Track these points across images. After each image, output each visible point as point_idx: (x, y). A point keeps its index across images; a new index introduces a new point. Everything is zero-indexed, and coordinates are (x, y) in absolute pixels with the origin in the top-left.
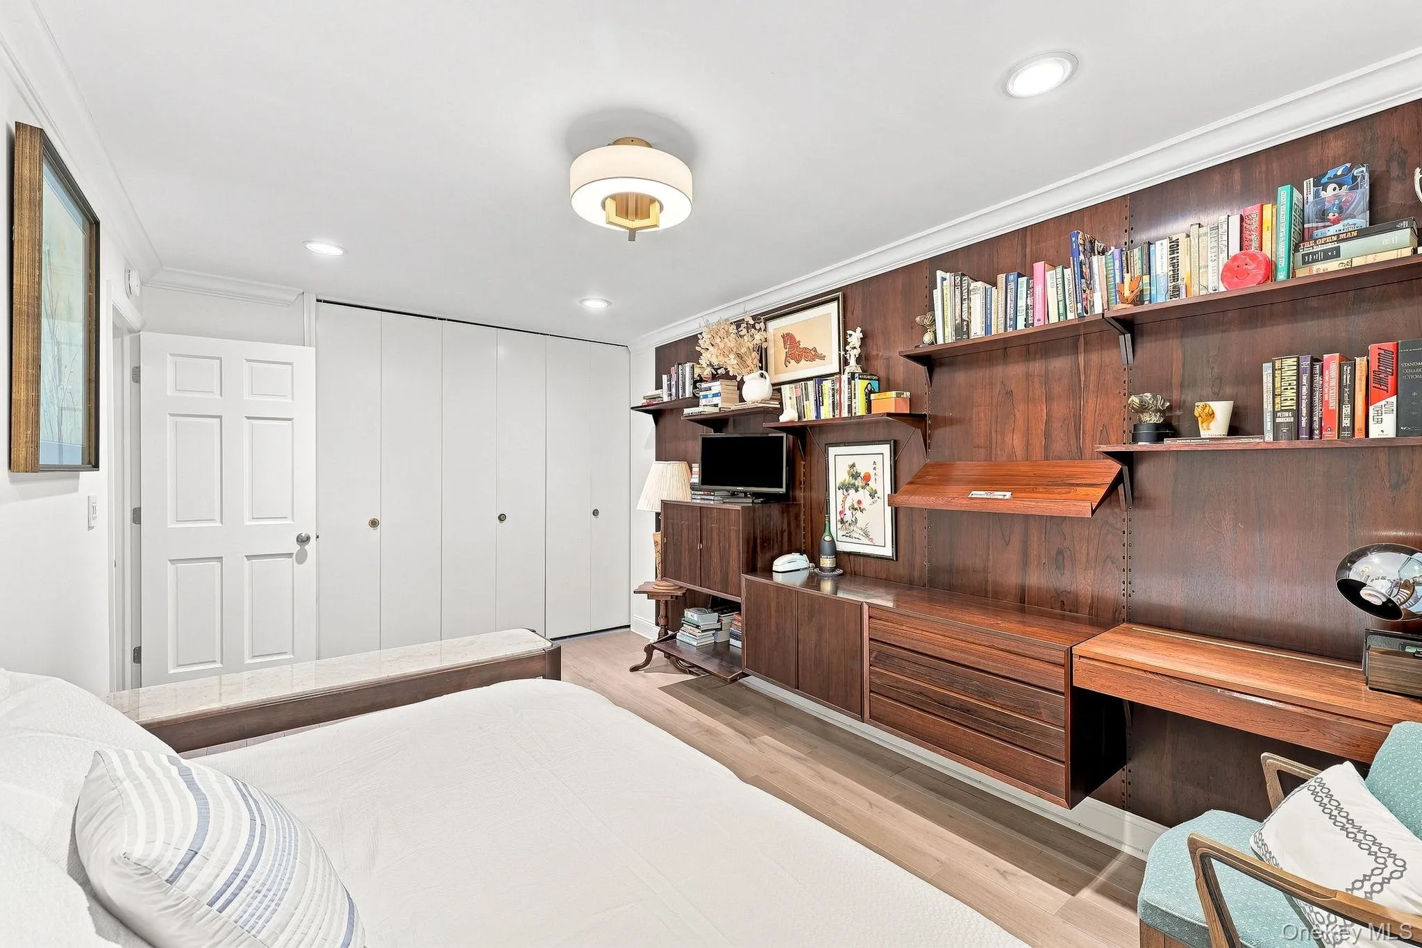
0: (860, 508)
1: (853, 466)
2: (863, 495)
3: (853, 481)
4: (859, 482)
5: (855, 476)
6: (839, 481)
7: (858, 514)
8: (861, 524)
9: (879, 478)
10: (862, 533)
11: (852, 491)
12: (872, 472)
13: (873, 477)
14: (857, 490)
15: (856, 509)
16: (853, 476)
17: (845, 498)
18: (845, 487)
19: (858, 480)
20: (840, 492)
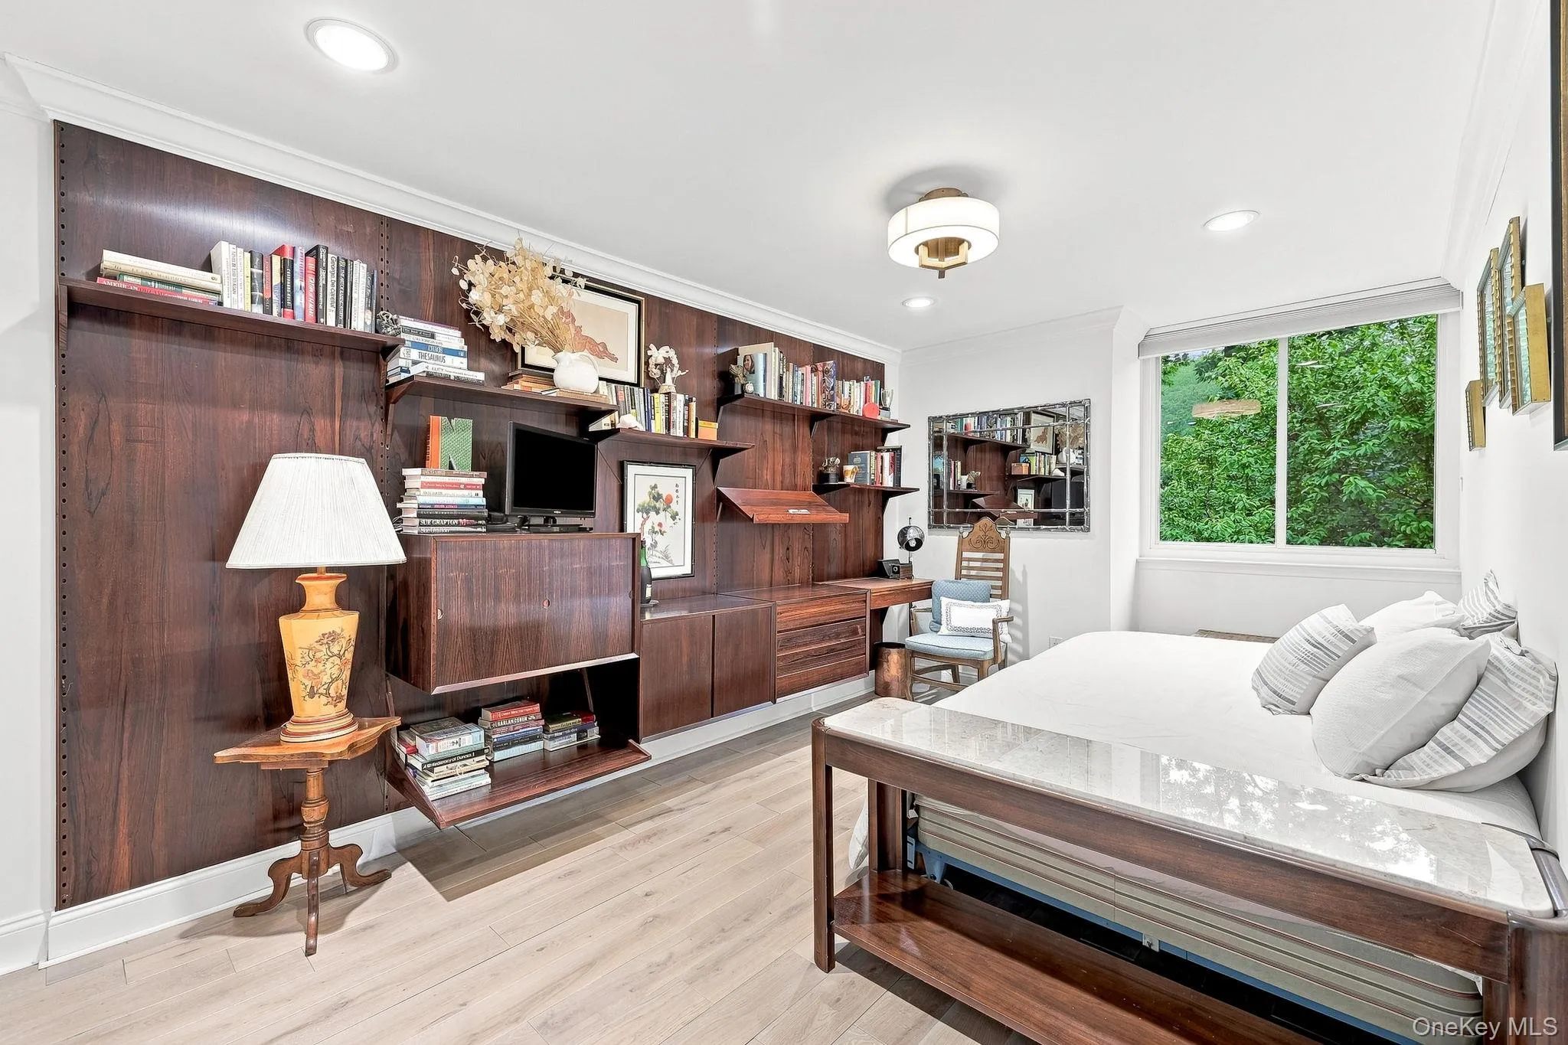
0: (661, 531)
1: (655, 487)
2: (663, 517)
3: (653, 503)
4: (660, 505)
5: (657, 498)
6: (639, 502)
7: (658, 537)
8: (660, 547)
9: (681, 501)
10: (661, 556)
11: (652, 514)
12: (674, 495)
13: (675, 500)
14: (657, 513)
15: (656, 532)
16: (654, 498)
17: (645, 520)
18: (645, 510)
19: (658, 502)
20: (639, 516)
